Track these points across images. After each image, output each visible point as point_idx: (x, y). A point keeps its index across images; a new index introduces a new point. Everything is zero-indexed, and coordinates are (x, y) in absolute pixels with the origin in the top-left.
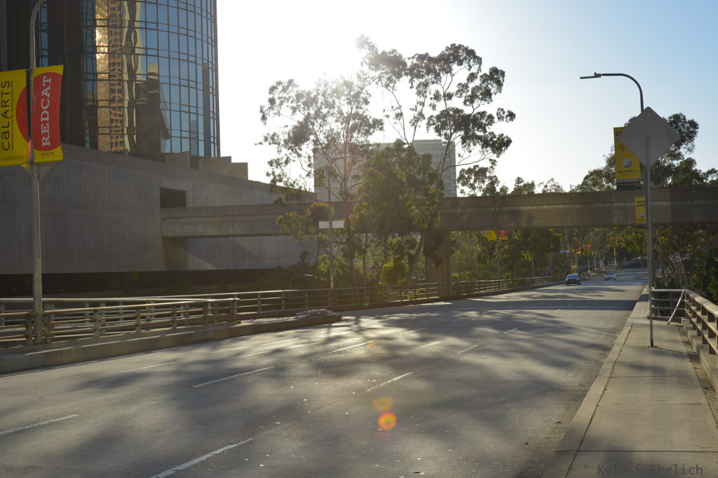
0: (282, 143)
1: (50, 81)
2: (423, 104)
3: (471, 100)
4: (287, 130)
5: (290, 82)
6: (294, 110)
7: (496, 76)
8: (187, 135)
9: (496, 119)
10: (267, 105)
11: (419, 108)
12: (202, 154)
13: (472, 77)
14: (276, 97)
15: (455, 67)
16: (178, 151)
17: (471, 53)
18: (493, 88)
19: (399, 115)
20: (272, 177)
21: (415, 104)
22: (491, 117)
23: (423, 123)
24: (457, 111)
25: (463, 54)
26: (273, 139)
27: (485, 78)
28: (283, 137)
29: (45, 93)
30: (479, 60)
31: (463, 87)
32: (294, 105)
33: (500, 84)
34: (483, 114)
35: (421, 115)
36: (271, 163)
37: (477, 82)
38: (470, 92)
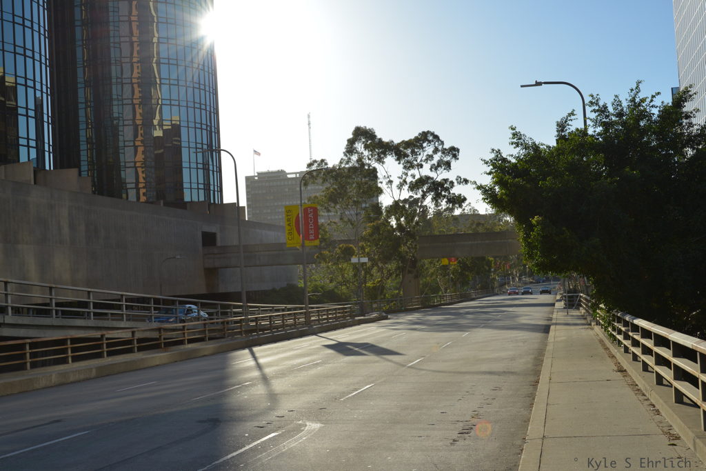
1: (312, 210)
2: (406, 174)
3: (434, 168)
7: (454, 152)
9: (456, 184)
11: (404, 177)
13: (436, 151)
15: (425, 146)
16: (197, 200)
17: (436, 137)
19: (391, 182)
21: (401, 174)
22: (452, 183)
24: (428, 178)
25: (431, 138)
27: (446, 153)
30: (442, 143)
31: (430, 157)
33: (455, 156)
34: (446, 180)
35: (405, 181)
37: (440, 154)
38: (435, 161)
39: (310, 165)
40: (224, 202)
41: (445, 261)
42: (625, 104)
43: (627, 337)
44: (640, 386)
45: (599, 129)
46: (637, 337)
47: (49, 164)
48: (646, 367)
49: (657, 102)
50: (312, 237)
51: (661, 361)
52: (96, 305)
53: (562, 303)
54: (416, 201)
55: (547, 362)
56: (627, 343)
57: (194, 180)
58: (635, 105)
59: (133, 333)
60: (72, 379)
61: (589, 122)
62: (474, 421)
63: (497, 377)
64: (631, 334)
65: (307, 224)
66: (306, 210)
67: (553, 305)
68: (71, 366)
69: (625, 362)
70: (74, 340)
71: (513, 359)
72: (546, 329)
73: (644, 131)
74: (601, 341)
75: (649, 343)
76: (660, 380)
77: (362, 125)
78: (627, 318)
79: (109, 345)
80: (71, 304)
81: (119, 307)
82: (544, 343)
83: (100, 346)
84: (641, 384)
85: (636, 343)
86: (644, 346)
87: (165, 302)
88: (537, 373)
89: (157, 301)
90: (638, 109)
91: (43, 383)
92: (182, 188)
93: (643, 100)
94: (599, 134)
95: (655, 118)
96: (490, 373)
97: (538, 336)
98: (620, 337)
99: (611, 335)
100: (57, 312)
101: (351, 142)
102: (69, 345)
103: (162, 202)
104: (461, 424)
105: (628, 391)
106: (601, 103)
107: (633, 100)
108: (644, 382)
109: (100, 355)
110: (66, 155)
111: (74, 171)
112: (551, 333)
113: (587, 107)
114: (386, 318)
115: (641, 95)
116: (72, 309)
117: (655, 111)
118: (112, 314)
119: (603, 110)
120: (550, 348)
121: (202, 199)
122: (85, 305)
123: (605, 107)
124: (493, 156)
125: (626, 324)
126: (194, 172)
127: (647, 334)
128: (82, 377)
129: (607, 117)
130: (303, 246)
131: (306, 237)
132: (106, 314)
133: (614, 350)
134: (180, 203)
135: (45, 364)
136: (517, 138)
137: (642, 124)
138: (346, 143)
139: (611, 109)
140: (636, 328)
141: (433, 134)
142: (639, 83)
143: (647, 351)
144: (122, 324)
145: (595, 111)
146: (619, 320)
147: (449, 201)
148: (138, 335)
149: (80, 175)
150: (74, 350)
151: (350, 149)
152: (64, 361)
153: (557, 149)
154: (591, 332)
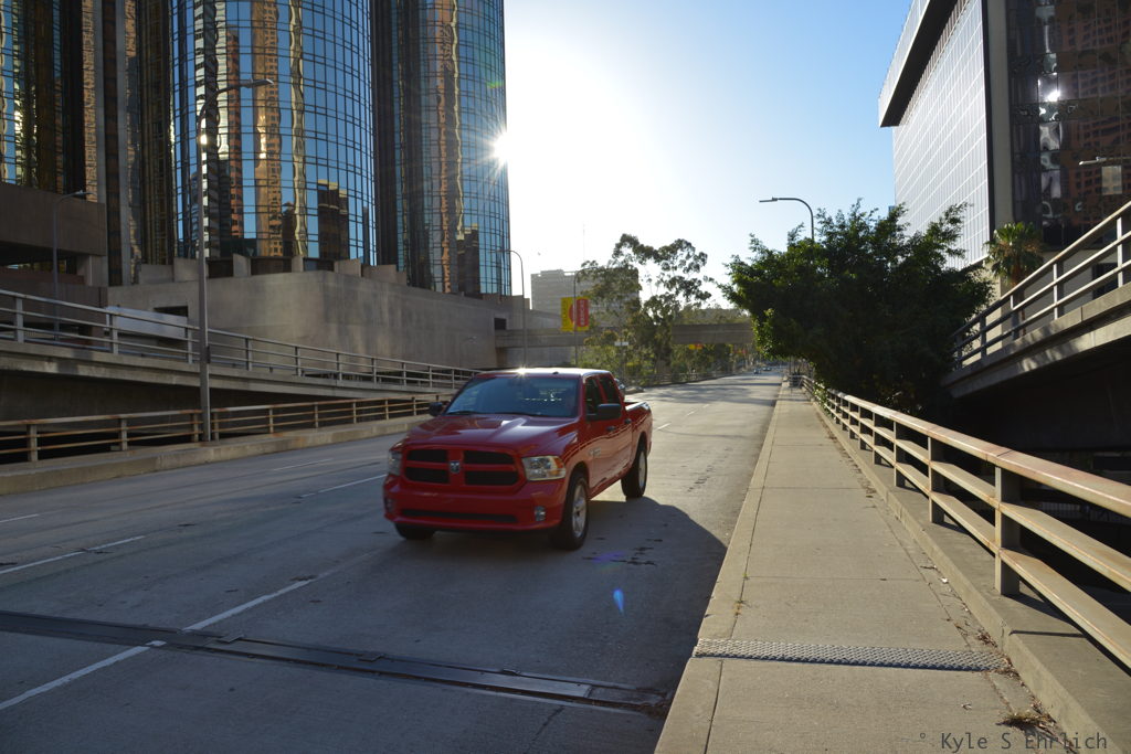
3: (688, 270)
5: (594, 261)
7: (703, 257)
9: (703, 282)
13: (688, 257)
15: (679, 252)
16: (490, 291)
17: (689, 244)
18: (700, 262)
19: (650, 280)
22: (700, 282)
23: (662, 284)
24: (681, 278)
25: (684, 245)
27: (696, 258)
30: (694, 249)
31: (683, 263)
33: (703, 260)
34: (695, 280)
37: (691, 260)
38: (687, 266)
39: (584, 265)
40: (514, 294)
41: (692, 347)
42: (847, 218)
43: (838, 410)
44: (847, 450)
45: (824, 238)
46: (847, 410)
47: (373, 261)
48: (853, 435)
49: (875, 216)
50: (582, 323)
51: (866, 430)
52: (409, 374)
53: (788, 384)
54: (671, 297)
55: (771, 429)
56: (839, 416)
57: (489, 276)
58: (855, 218)
59: (437, 397)
60: (388, 432)
61: (815, 231)
62: (709, 474)
63: (728, 440)
64: (842, 408)
65: (579, 312)
66: (578, 302)
67: (780, 385)
68: (388, 422)
69: (837, 431)
70: (391, 401)
71: (744, 426)
72: (773, 404)
73: (862, 241)
74: (818, 414)
75: (856, 415)
76: (863, 445)
77: (628, 233)
78: (840, 395)
79: (418, 406)
80: (389, 374)
81: (427, 376)
82: (770, 414)
83: (411, 407)
84: (848, 448)
85: (846, 416)
86: (852, 418)
87: (464, 373)
88: (763, 438)
89: (457, 372)
90: (858, 223)
91: (366, 434)
92: (479, 282)
93: (862, 215)
94: (824, 242)
95: (871, 230)
96: (724, 436)
97: (766, 408)
98: (833, 411)
99: (826, 409)
100: (378, 378)
101: (619, 246)
102: (387, 405)
103: (463, 293)
104: (697, 476)
105: (838, 455)
106: (827, 216)
107: (854, 214)
108: (851, 447)
109: (411, 414)
110: (387, 254)
111: (393, 267)
112: (777, 407)
113: (816, 221)
114: (642, 391)
115: (861, 211)
116: (389, 378)
117: (873, 224)
118: (422, 382)
119: (828, 222)
120: (775, 418)
121: (495, 291)
122: (400, 374)
123: (830, 219)
124: (733, 260)
125: (839, 400)
126: (489, 269)
127: (854, 408)
128: (397, 430)
129: (831, 227)
130: (575, 331)
131: (578, 324)
132: (416, 382)
133: (828, 421)
134: (477, 295)
135: (367, 419)
136: (755, 244)
137: (861, 234)
138: (614, 247)
139: (834, 221)
140: (846, 403)
141: (686, 242)
142: (859, 200)
143: (854, 422)
144: (429, 390)
145: (821, 222)
146: (833, 397)
147: (697, 297)
148: (441, 399)
149: (397, 270)
150: (390, 409)
151: (617, 253)
152: (382, 417)
153: (788, 254)
154: (809, 407)
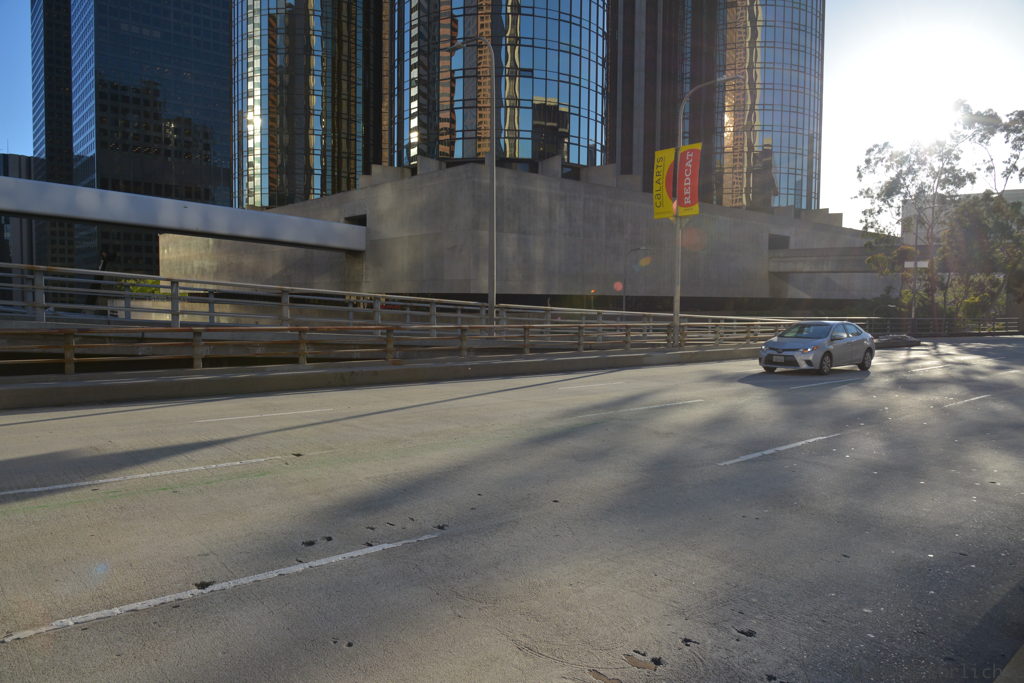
0: (875, 196)
1: (691, 155)
2: (1017, 157)
4: (880, 185)
5: (886, 144)
6: (888, 168)
8: (792, 192)
10: (864, 165)
11: (1013, 160)
12: (804, 206)
14: (872, 157)
16: (785, 205)
19: (992, 168)
20: (864, 224)
21: (1009, 157)
23: (1015, 175)
26: (867, 193)
28: (876, 192)
29: (688, 164)
32: (889, 164)
35: (1014, 167)
36: (865, 213)
47: (600, 162)
111: (611, 168)
